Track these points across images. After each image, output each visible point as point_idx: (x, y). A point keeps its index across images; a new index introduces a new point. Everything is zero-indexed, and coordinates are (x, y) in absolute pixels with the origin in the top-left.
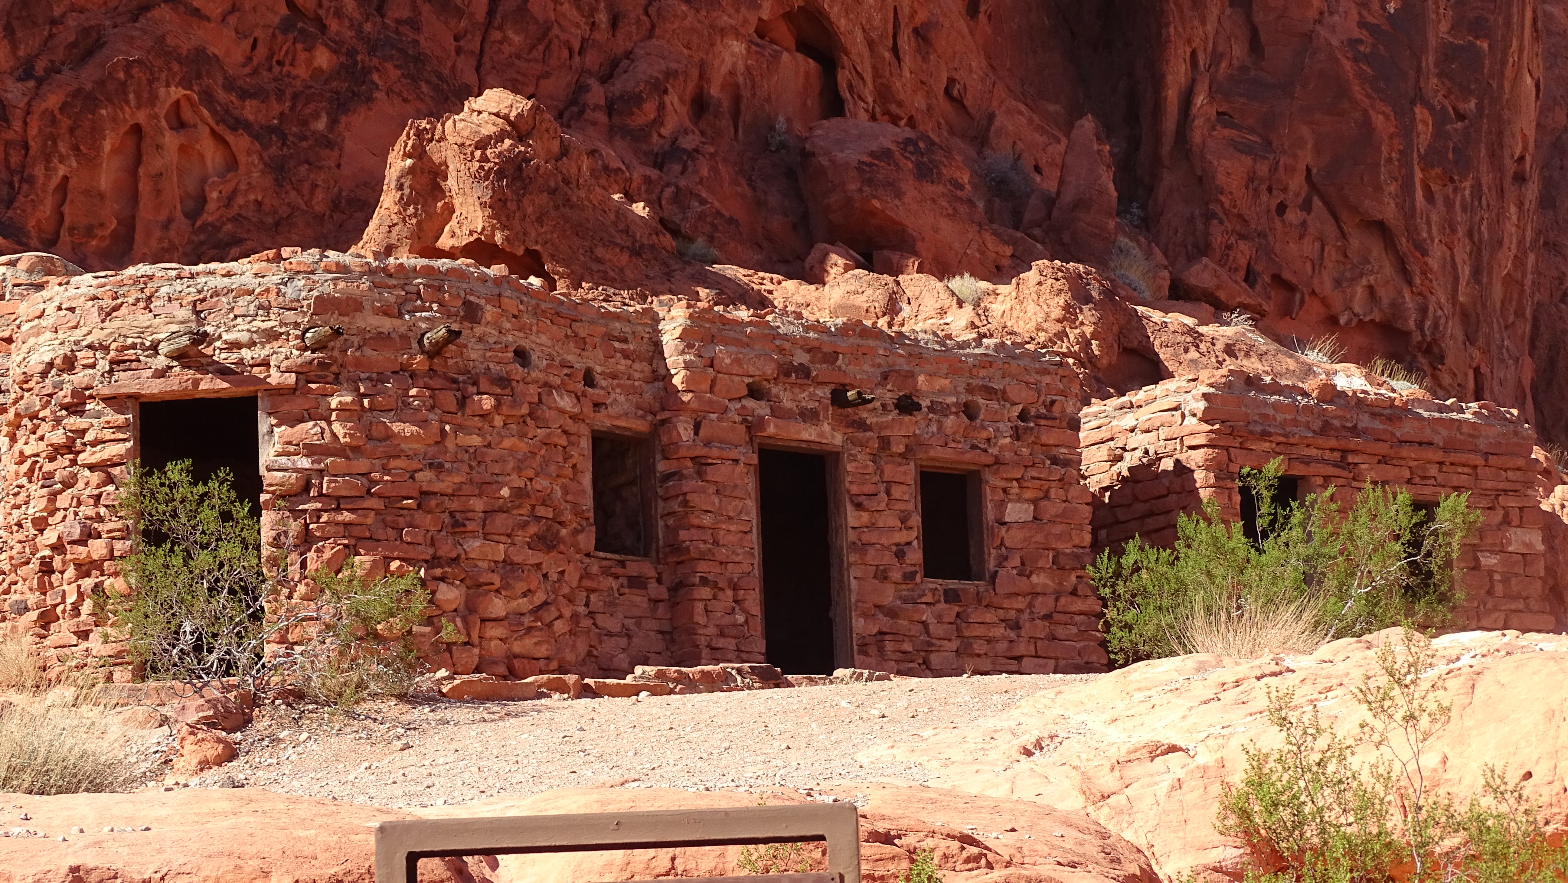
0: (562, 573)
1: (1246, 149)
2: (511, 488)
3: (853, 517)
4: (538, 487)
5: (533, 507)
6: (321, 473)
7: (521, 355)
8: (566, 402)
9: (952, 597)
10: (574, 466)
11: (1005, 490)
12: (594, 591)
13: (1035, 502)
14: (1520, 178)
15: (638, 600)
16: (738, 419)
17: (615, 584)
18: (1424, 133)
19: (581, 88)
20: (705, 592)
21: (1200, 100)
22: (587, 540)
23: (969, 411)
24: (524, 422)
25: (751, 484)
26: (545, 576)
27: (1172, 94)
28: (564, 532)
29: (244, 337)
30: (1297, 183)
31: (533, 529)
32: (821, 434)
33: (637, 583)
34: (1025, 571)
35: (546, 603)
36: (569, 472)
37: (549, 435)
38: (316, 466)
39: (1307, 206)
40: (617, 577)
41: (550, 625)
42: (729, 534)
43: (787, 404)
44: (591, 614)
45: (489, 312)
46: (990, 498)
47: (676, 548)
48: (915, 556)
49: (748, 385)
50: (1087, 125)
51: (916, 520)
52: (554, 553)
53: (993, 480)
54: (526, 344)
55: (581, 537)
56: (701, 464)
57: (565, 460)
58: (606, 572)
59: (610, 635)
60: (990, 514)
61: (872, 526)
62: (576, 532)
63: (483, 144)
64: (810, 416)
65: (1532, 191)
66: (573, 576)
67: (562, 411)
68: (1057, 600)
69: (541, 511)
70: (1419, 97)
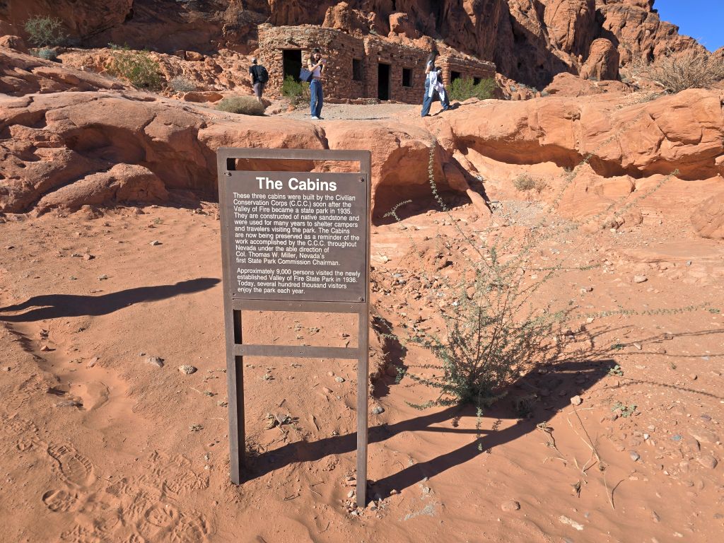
2: (340, 68)
3: (393, 76)
4: (345, 68)
5: (344, 71)
7: (343, 45)
8: (349, 54)
9: (406, 89)
10: (350, 64)
12: (353, 85)
14: (495, 28)
15: (359, 87)
16: (376, 58)
17: (356, 84)
18: (482, 18)
20: (369, 87)
22: (352, 77)
23: (411, 59)
24: (343, 57)
25: (377, 69)
26: (345, 82)
28: (348, 75)
29: (299, 39)
31: (344, 75)
33: (359, 84)
34: (417, 86)
35: (345, 87)
37: (347, 59)
41: (346, 90)
42: (374, 77)
44: (352, 89)
45: (338, 38)
46: (413, 73)
47: (365, 79)
48: (401, 82)
49: (378, 52)
50: (432, 14)
51: (402, 77)
52: (347, 79)
53: (414, 71)
54: (343, 43)
56: (370, 65)
58: (355, 82)
59: (354, 92)
60: (413, 76)
61: (395, 77)
62: (350, 76)
63: (340, 11)
64: (387, 58)
65: (497, 29)
66: (349, 83)
70: (482, 13)
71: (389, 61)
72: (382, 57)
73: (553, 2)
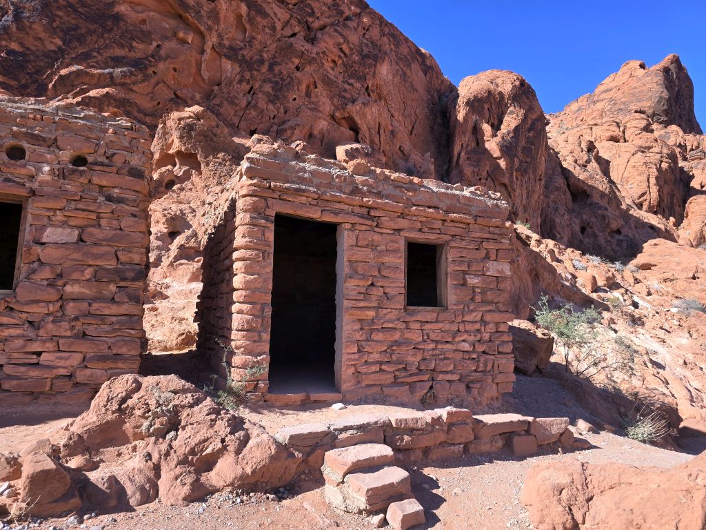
1: (473, 166)
13: (81, 228)
14: (540, 180)
18: (517, 164)
21: (462, 154)
27: (456, 153)
30: (484, 174)
39: (487, 179)
46: (29, 221)
53: (34, 210)
60: (27, 235)
65: (543, 182)
70: (516, 156)
73: (620, 156)
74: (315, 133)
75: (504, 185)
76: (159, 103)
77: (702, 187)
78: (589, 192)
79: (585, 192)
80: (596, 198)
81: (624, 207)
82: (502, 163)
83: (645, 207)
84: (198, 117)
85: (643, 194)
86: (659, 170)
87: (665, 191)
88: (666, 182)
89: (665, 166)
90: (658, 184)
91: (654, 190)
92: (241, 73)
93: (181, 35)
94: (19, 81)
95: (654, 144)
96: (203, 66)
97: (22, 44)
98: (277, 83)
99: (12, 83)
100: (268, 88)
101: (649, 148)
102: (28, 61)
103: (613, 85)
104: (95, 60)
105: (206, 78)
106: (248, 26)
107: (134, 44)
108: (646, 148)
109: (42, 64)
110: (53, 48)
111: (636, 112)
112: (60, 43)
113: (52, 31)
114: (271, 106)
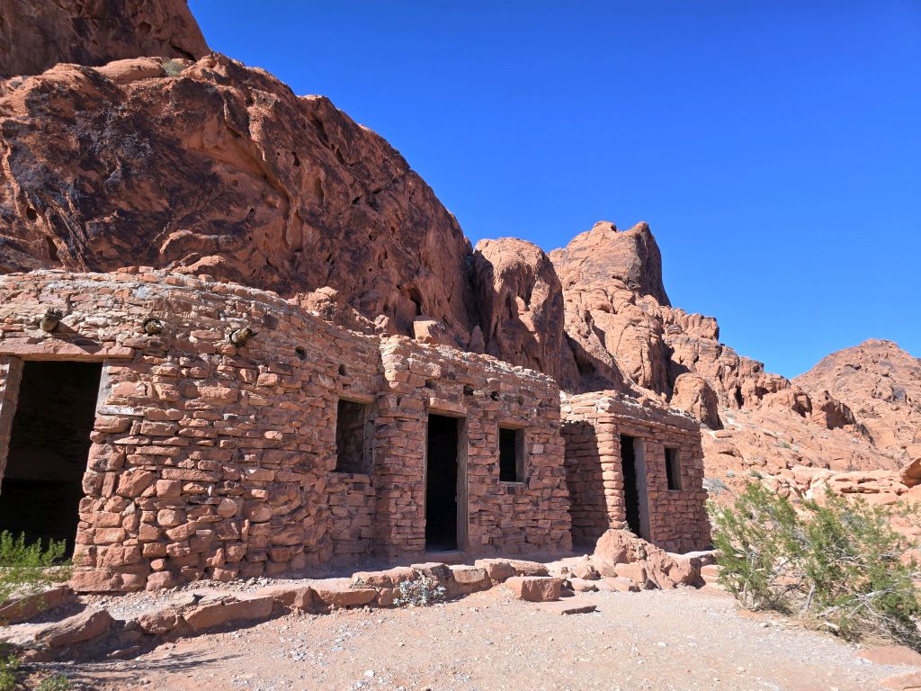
0: (314, 486)
1: (510, 338)
2: (284, 434)
3: (471, 451)
4: (302, 433)
5: (299, 445)
6: (141, 418)
7: (301, 353)
8: (327, 383)
9: (511, 491)
10: (328, 420)
11: (532, 438)
12: (333, 493)
13: (544, 444)
15: (358, 497)
16: (420, 398)
17: (346, 488)
19: (354, 299)
20: (396, 494)
22: (332, 463)
23: (520, 401)
24: (298, 392)
25: (423, 433)
26: (302, 488)
27: (493, 324)
28: (317, 459)
29: (101, 321)
31: (296, 460)
32: (459, 408)
33: (358, 486)
34: (540, 478)
35: (300, 507)
36: (324, 423)
37: (314, 401)
38: (138, 414)
40: (347, 484)
41: (301, 521)
42: (411, 458)
43: (444, 392)
44: (330, 508)
45: (282, 324)
46: (527, 441)
47: (381, 466)
48: (497, 471)
49: (426, 381)
50: (477, 328)
51: (498, 453)
52: (309, 475)
53: (528, 434)
54: (305, 346)
55: (328, 462)
56: (399, 421)
57: (323, 416)
58: (341, 481)
59: (340, 518)
60: (526, 450)
61: (478, 455)
62: (325, 459)
64: (453, 398)
66: (319, 487)
67: (324, 388)
68: (552, 490)
69: (303, 447)
70: (545, 330)
71: (458, 408)
72: (439, 395)
73: (613, 328)
74: (390, 305)
75: (537, 359)
76: (254, 271)
77: (681, 362)
78: (594, 365)
79: (590, 364)
80: (602, 373)
81: (625, 381)
82: (537, 337)
83: (640, 382)
84: (332, 299)
85: (638, 369)
86: (649, 344)
87: (655, 366)
88: (655, 358)
89: (653, 340)
90: (649, 359)
91: (647, 364)
92: (322, 239)
93: (270, 199)
94: (131, 244)
95: (642, 318)
96: (288, 231)
97: (130, 204)
98: (354, 252)
99: (126, 246)
100: (347, 257)
101: (639, 321)
102: (137, 222)
103: (586, 244)
104: (198, 224)
105: (289, 243)
106: (325, 192)
107: (232, 208)
108: (635, 321)
109: (150, 226)
110: (160, 209)
111: (614, 277)
112: (167, 204)
113: (160, 191)
114: (352, 277)
